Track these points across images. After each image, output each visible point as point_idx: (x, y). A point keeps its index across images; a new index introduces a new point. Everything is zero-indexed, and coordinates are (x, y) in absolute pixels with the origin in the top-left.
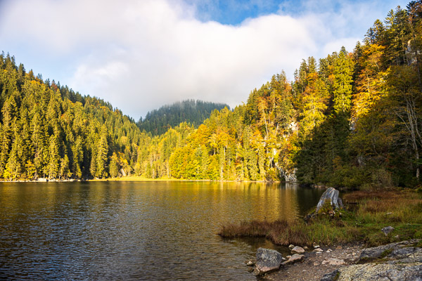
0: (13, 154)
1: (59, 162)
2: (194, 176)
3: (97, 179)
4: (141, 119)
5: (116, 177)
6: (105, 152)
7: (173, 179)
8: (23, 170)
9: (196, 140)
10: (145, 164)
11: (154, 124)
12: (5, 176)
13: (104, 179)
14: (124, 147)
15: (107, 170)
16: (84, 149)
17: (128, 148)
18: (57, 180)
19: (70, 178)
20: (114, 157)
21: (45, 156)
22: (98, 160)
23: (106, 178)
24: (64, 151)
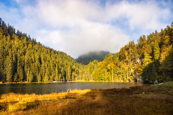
0: (46, 74)
1: (59, 76)
2: (102, 80)
3: (68, 81)
4: (76, 58)
5: (74, 80)
6: (70, 72)
7: (94, 81)
8: (49, 79)
9: (102, 66)
10: (83, 75)
11: (81, 60)
12: (44, 81)
13: (70, 81)
14: (75, 70)
15: (71, 78)
16: (64, 71)
17: (76, 70)
18: (58, 82)
19: (62, 81)
20: (73, 73)
21: (55, 74)
22: (68, 74)
23: (71, 81)
24: (59, 72)
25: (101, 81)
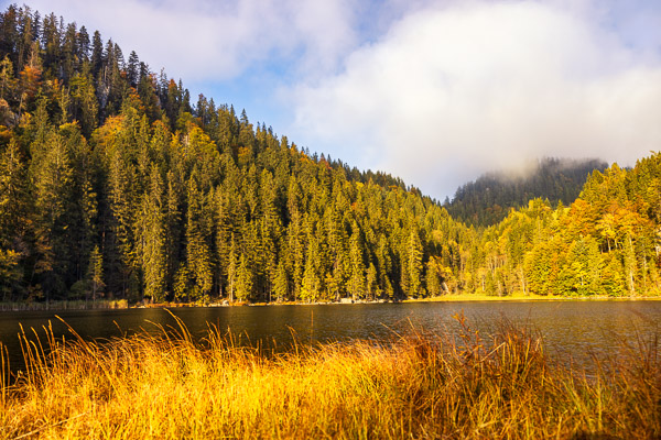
0: (308, 266)
1: (365, 274)
2: (574, 290)
3: (412, 300)
4: (447, 200)
5: (437, 295)
6: (419, 256)
7: (533, 297)
8: (323, 288)
9: (571, 227)
10: (481, 272)
11: (471, 205)
12: (303, 296)
13: (420, 300)
14: (440, 248)
15: (424, 285)
16: (390, 253)
17: (445, 248)
18: (364, 302)
19: (379, 298)
20: (432, 263)
21: (347, 266)
22: (411, 268)
23: (424, 297)
24: (368, 257)
25: (573, 296)
